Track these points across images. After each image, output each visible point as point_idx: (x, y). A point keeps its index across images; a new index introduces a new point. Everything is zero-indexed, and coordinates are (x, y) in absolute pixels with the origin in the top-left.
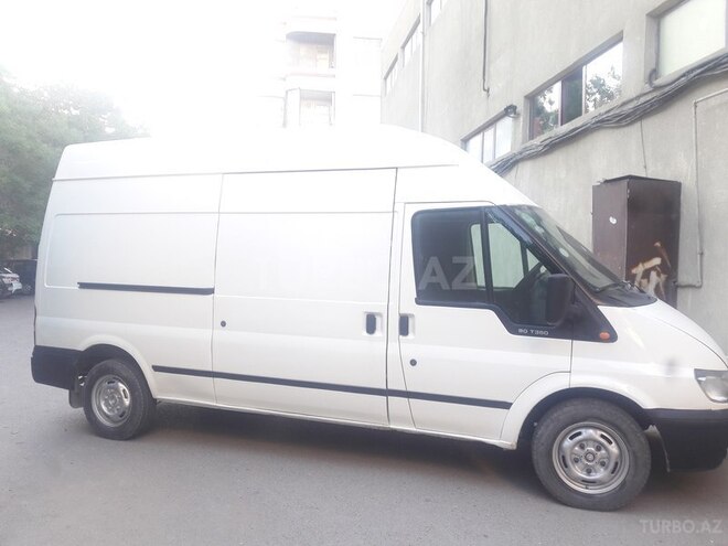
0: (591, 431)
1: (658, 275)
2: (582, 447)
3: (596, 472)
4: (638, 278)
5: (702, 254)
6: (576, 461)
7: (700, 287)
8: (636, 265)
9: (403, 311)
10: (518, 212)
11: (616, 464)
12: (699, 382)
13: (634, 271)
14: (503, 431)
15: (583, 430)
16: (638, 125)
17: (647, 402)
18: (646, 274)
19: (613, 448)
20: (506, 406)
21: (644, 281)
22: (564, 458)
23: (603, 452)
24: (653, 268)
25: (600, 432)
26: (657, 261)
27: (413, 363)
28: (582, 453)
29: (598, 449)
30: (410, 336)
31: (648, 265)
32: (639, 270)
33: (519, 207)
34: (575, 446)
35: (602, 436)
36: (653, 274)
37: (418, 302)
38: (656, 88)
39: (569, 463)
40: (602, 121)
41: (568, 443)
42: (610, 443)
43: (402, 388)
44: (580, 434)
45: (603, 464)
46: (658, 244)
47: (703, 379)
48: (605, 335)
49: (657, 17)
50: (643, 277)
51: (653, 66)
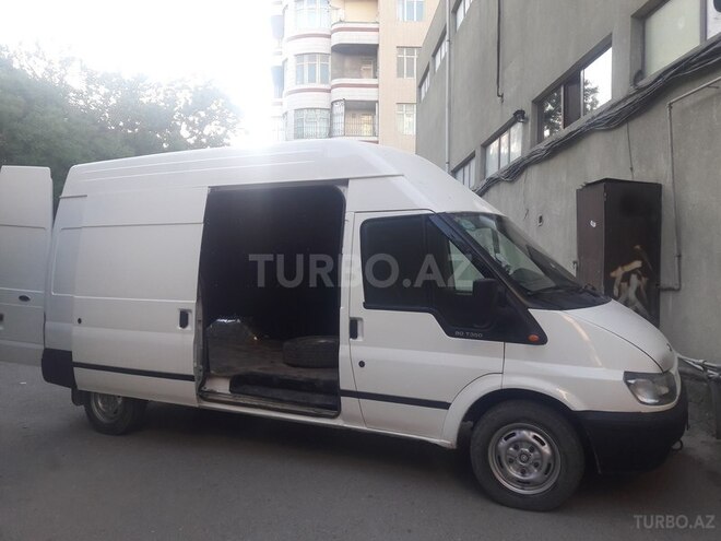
0: (525, 432)
1: (639, 278)
2: (516, 448)
3: (530, 473)
4: (618, 281)
5: (679, 256)
6: (511, 462)
7: (679, 290)
8: (615, 269)
9: (354, 315)
10: (457, 219)
11: (549, 465)
12: (629, 385)
13: (613, 274)
14: (443, 430)
15: (517, 432)
16: (625, 127)
17: (576, 404)
18: (626, 278)
19: (546, 449)
20: (446, 406)
21: (625, 285)
22: (499, 458)
23: (537, 453)
24: (633, 271)
25: (533, 434)
26: (637, 264)
27: (362, 364)
28: (517, 454)
29: (532, 450)
30: (360, 339)
31: (628, 268)
32: (619, 273)
33: (462, 215)
34: (510, 445)
35: (535, 437)
36: (634, 278)
37: (367, 305)
38: (640, 90)
39: (505, 464)
40: (594, 124)
41: (503, 443)
42: (543, 444)
43: (352, 388)
44: (514, 434)
45: (536, 465)
46: (638, 247)
47: (632, 382)
48: (535, 337)
49: (642, 17)
50: (622, 281)
51: (640, 68)
